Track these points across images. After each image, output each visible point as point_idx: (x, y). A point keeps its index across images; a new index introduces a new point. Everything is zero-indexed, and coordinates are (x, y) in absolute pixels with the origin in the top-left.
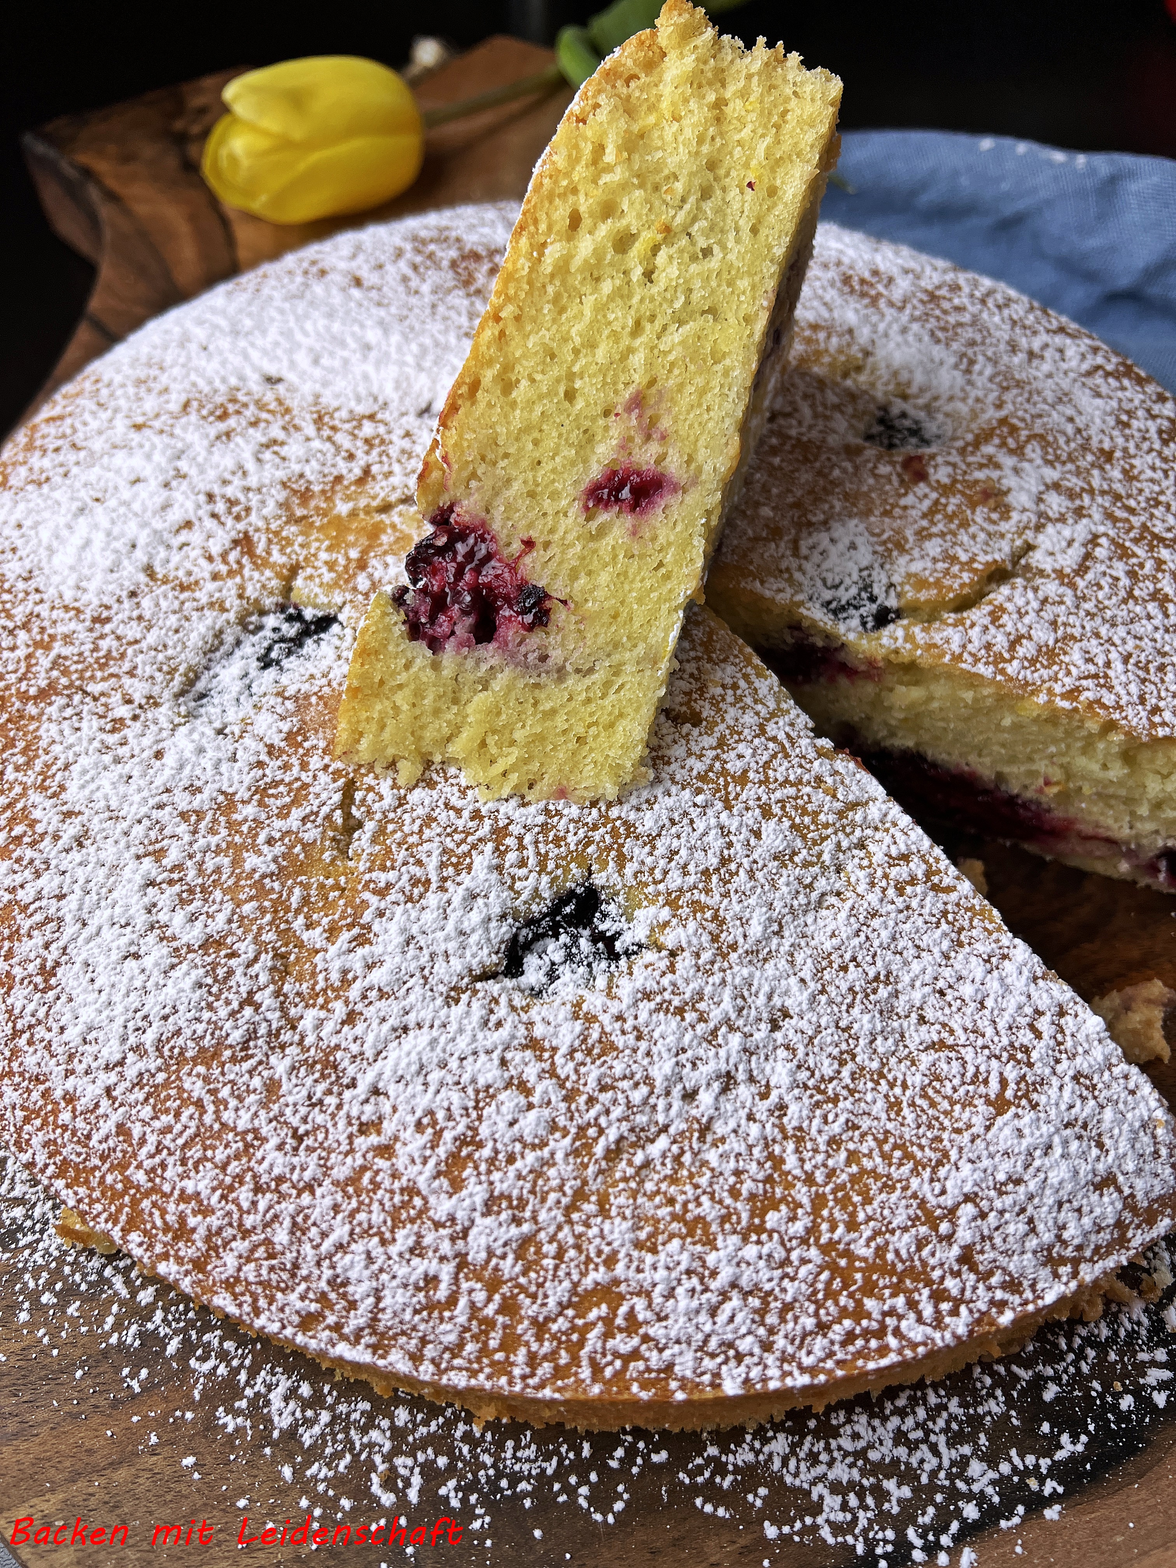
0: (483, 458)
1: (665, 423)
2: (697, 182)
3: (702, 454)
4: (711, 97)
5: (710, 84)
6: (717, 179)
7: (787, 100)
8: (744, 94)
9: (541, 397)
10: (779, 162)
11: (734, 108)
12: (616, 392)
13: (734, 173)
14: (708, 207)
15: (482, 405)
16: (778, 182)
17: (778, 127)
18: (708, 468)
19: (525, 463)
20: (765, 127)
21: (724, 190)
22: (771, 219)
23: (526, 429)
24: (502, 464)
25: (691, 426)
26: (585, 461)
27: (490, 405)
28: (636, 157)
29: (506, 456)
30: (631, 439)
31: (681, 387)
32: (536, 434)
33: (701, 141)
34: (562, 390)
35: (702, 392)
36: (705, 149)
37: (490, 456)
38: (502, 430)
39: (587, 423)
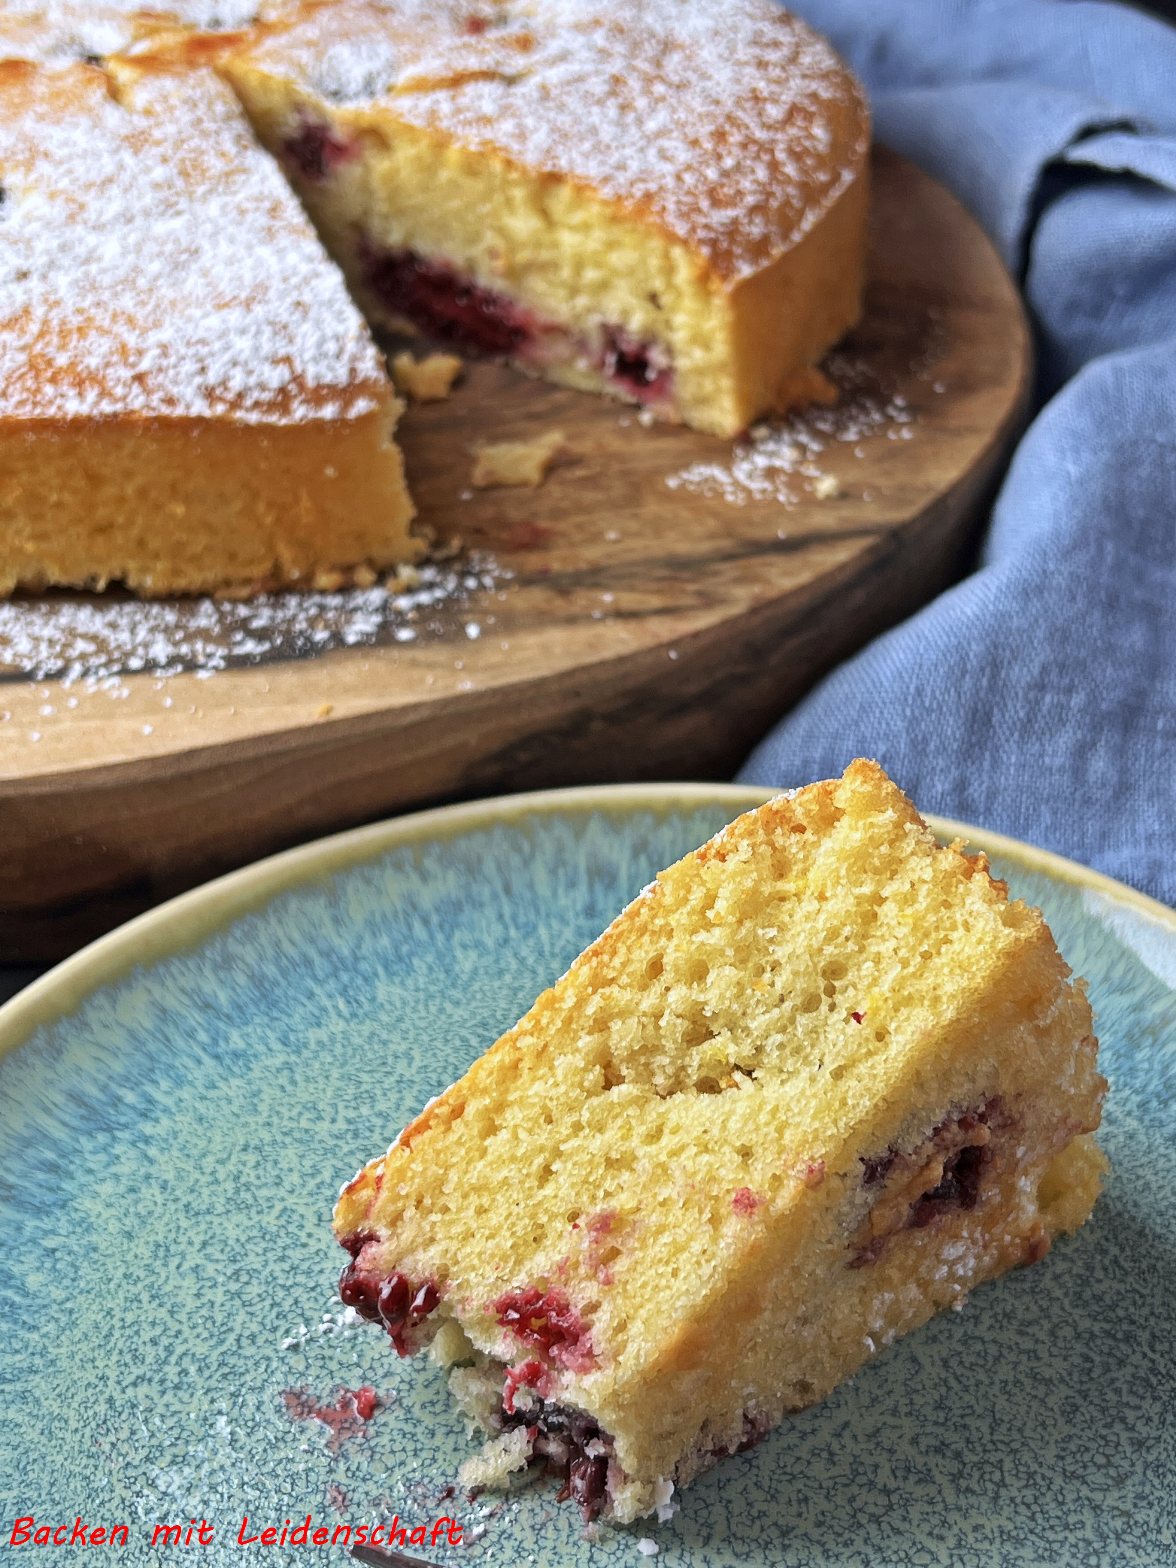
0: (419, 1203)
1: (620, 1266)
2: (801, 984)
3: (636, 1328)
4: (867, 889)
5: (877, 871)
6: (831, 991)
7: (954, 928)
8: (908, 899)
9: (513, 1159)
10: (909, 1001)
11: (888, 911)
12: (594, 1198)
13: (851, 992)
14: (803, 1020)
15: (452, 1137)
16: (892, 1027)
17: (926, 956)
18: (632, 1349)
19: (456, 1229)
20: (913, 949)
21: (832, 1008)
22: (862, 1069)
23: (478, 1189)
24: (434, 1217)
25: (644, 1285)
26: (519, 1262)
27: (459, 1143)
28: (748, 924)
29: (446, 1210)
30: (576, 1265)
31: (661, 1230)
32: (485, 1201)
33: (832, 935)
34: (539, 1161)
35: (678, 1249)
36: (829, 950)
37: (427, 1201)
38: (453, 1176)
39: (543, 1219)
